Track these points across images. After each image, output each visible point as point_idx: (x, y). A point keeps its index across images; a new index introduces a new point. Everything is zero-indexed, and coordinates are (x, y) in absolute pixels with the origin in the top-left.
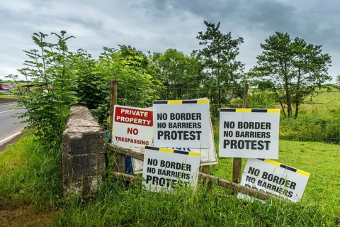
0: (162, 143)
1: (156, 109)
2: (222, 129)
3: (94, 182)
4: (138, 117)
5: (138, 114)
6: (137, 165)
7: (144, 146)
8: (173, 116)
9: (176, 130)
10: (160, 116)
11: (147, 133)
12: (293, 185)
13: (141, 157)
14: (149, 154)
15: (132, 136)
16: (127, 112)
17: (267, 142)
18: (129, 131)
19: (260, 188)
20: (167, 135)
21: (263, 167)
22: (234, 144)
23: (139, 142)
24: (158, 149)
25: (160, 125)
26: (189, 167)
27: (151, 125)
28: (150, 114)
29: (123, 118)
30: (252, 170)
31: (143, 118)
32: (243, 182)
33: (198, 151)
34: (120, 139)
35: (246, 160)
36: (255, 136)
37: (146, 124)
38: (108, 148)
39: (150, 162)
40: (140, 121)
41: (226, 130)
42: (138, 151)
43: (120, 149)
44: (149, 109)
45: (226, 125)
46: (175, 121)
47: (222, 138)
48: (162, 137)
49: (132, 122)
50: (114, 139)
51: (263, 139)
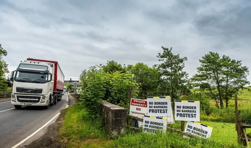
0: (151, 114)
1: (148, 100)
2: (176, 109)
3: (123, 130)
4: (141, 103)
5: (141, 102)
6: (140, 124)
7: (143, 115)
8: (155, 103)
9: (157, 109)
10: (150, 103)
11: (145, 110)
12: (206, 132)
13: (142, 120)
14: (145, 119)
15: (138, 111)
16: (136, 101)
17: (195, 115)
18: (137, 109)
19: (192, 134)
20: (153, 111)
21: (194, 125)
22: (181, 115)
23: (141, 114)
24: (149, 117)
25: (150, 107)
26: (162, 124)
27: (146, 107)
28: (146, 102)
29: (134, 104)
30: (189, 126)
31: (143, 104)
32: (185, 131)
33: (166, 118)
34: (133, 112)
35: (186, 122)
36: (190, 112)
37: (144, 106)
38: (128, 116)
39: (146, 122)
40: (142, 105)
41: (178, 109)
42: (141, 118)
43: (133, 117)
44: (145, 100)
45: (178, 107)
46: (157, 105)
47: (176, 113)
48: (151, 112)
49: (138, 106)
50: (130, 113)
51: (193, 113)
